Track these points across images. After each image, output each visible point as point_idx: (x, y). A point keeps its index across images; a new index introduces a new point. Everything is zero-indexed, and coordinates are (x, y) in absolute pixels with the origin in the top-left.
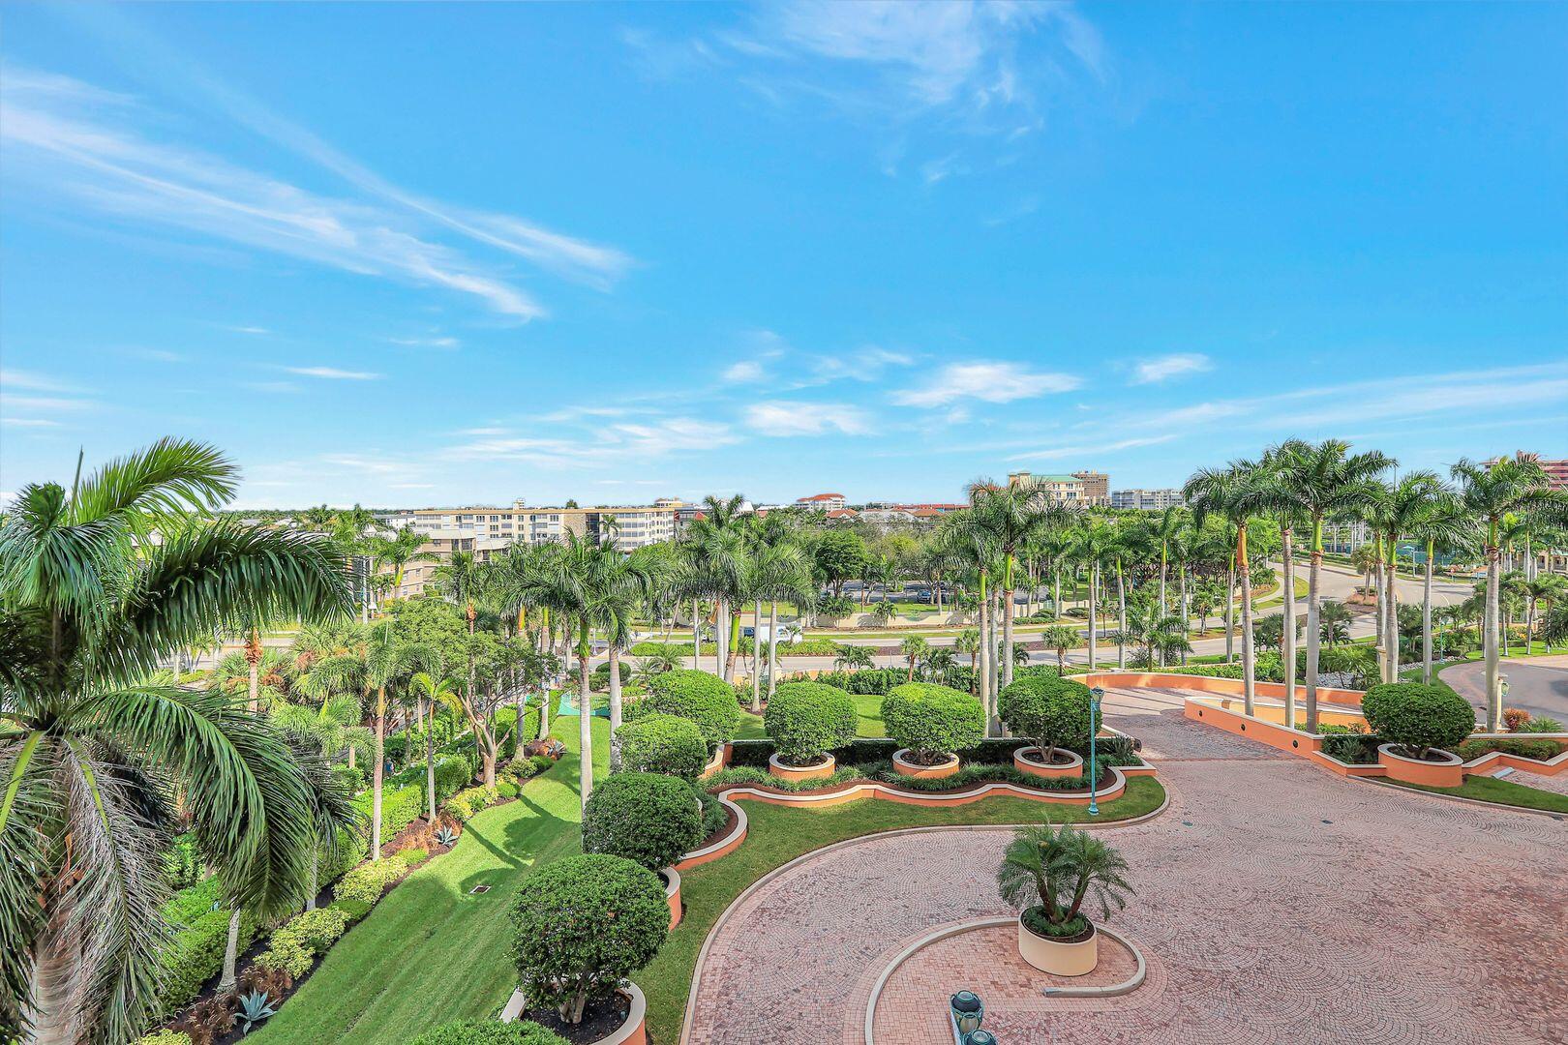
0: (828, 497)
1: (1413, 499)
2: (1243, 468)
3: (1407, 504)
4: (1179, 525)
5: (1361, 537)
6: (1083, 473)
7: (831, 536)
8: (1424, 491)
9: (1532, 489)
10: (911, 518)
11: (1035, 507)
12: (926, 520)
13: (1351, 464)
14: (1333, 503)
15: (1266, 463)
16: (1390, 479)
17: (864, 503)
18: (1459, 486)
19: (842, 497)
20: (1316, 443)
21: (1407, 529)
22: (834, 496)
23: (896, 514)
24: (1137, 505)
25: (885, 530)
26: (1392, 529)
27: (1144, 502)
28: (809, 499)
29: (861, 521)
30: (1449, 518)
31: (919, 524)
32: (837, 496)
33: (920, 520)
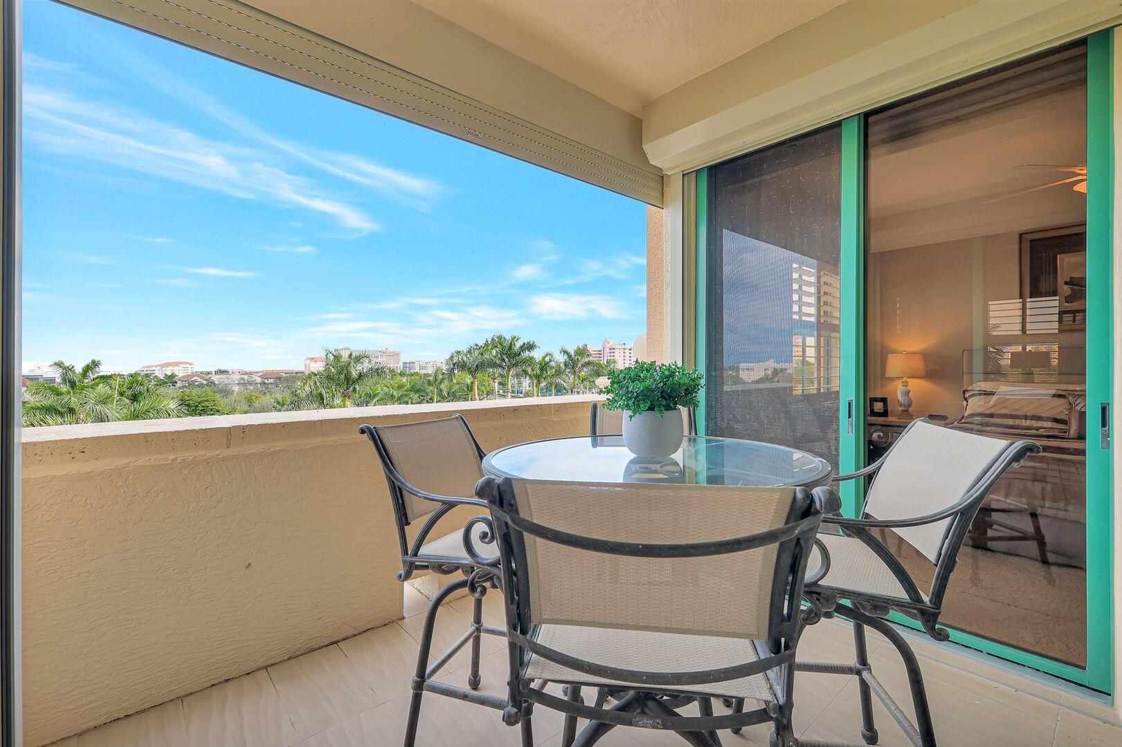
0: (177, 364)
1: (547, 364)
2: (475, 347)
3: (544, 366)
4: (442, 380)
5: (527, 386)
6: (384, 350)
7: (187, 394)
8: (550, 361)
9: (587, 360)
10: (259, 380)
11: (365, 366)
12: (272, 381)
13: (521, 347)
14: (516, 365)
15: (486, 345)
16: (537, 355)
17: (213, 370)
18: (561, 359)
19: (190, 364)
20: (508, 337)
21: (544, 378)
22: (182, 363)
23: (246, 377)
24: (417, 370)
25: (236, 389)
26: (538, 377)
27: (421, 368)
28: (156, 366)
29: (213, 383)
30: (558, 372)
31: (265, 384)
32: (186, 363)
33: (266, 381)
